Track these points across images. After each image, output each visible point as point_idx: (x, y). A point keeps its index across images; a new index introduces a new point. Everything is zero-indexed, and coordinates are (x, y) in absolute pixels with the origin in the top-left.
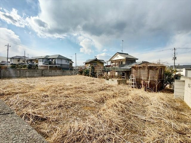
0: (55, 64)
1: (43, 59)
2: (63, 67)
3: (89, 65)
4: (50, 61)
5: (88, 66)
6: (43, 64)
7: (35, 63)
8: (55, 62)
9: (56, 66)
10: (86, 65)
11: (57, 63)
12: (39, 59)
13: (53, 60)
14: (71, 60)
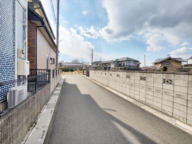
0: (124, 66)
1: (114, 62)
2: (131, 68)
3: (160, 65)
4: (120, 64)
5: (158, 67)
6: (114, 66)
7: (108, 65)
8: (124, 64)
9: (124, 68)
10: (156, 65)
11: (125, 65)
12: (111, 62)
13: (123, 62)
14: (138, 61)
